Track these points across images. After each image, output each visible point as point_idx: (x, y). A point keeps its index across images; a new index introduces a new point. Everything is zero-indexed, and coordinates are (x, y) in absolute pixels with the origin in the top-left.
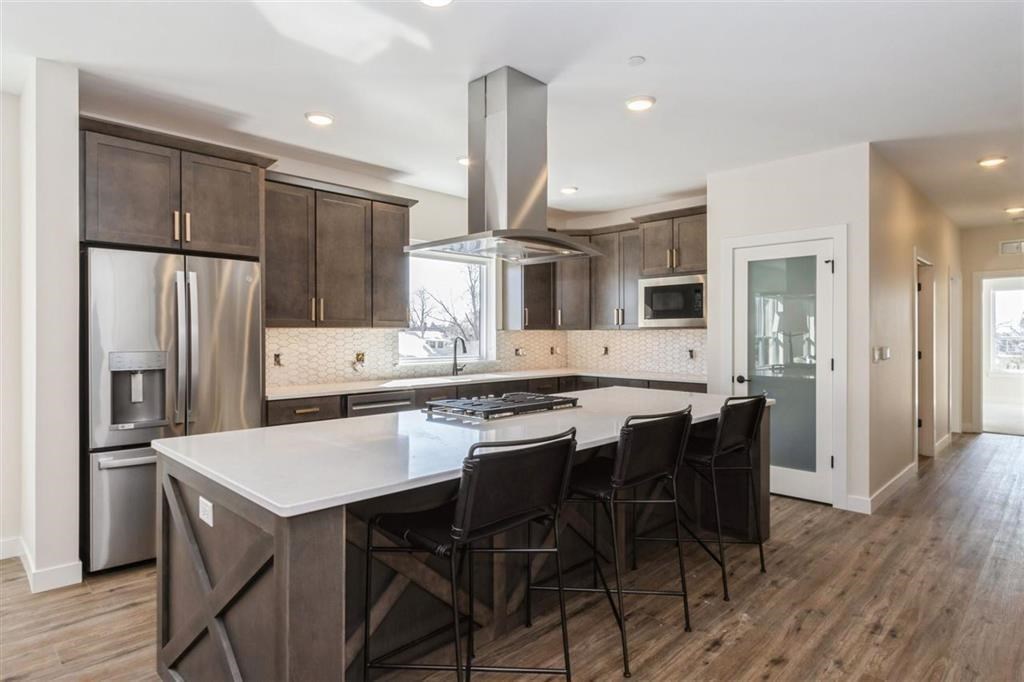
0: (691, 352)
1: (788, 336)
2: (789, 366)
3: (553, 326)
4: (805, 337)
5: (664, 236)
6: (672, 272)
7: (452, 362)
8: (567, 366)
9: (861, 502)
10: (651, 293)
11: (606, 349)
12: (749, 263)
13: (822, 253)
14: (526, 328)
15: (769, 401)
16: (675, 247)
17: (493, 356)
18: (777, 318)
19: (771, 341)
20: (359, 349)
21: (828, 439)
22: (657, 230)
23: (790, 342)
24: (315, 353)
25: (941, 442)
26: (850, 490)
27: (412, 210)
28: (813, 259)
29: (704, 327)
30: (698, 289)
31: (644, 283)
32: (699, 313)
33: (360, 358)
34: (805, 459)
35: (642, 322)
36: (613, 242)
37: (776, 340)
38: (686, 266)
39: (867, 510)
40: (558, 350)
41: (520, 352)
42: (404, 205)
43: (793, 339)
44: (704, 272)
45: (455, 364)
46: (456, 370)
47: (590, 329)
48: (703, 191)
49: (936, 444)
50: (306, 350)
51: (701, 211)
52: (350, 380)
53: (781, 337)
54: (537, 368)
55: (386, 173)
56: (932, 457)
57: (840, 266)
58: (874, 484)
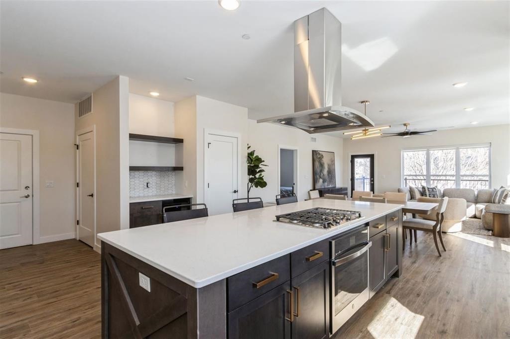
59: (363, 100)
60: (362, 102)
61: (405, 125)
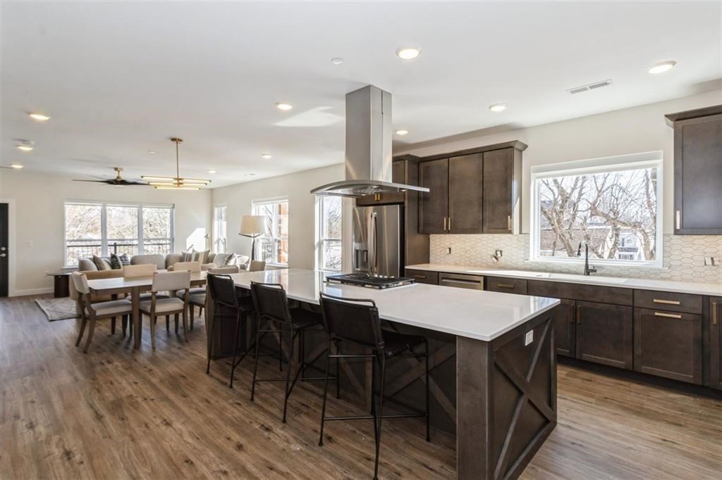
20: (496, 247)
24: (469, 248)
45: (587, 265)
46: (588, 271)
50: (464, 246)
52: (491, 267)
59: (174, 137)
60: (173, 140)
61: (116, 169)
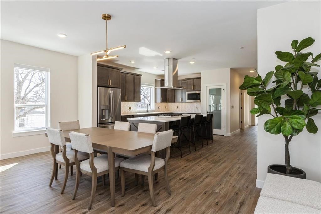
0: (197, 107)
1: (216, 104)
2: (216, 110)
3: (167, 102)
4: (220, 105)
5: (192, 83)
6: (193, 90)
7: (147, 109)
8: (168, 111)
9: (229, 134)
10: (189, 94)
11: (178, 107)
12: (209, 89)
13: (222, 88)
14: (162, 102)
15: (213, 115)
16: (194, 85)
17: (154, 109)
18: (213, 100)
19: (212, 106)
20: (130, 106)
21: (223, 123)
22: (190, 81)
23: (216, 106)
24: (122, 107)
25: (246, 127)
26: (227, 132)
27: (141, 77)
28: (221, 89)
29: (200, 102)
30: (199, 94)
31: (187, 93)
32: (199, 99)
33: (130, 108)
34: (219, 127)
35: (187, 101)
36: (180, 83)
37: (213, 106)
38: (196, 89)
39: (230, 136)
40: (167, 107)
41: (159, 107)
42: (140, 76)
43: (217, 105)
44: (200, 90)
45: (147, 110)
46: (147, 111)
47: (175, 102)
48: (200, 73)
49: (245, 127)
51: (200, 78)
52: (128, 113)
53: (214, 105)
54: (162, 111)
55: (134, 69)
56: (244, 129)
57: (226, 91)
58: (231, 131)
